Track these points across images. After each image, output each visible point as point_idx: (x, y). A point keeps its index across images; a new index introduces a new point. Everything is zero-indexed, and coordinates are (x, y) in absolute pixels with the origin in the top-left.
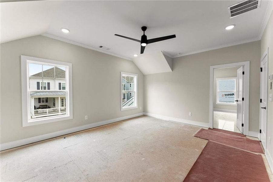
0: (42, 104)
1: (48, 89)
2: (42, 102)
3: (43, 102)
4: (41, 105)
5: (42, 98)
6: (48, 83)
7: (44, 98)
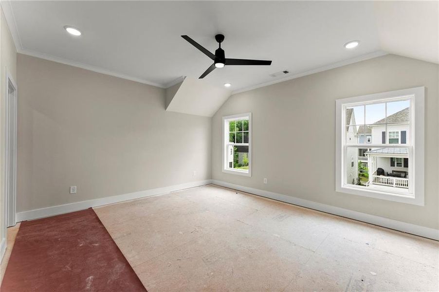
0: (396, 168)
1: (402, 143)
2: (397, 166)
3: (399, 165)
4: (395, 170)
5: (397, 159)
6: (402, 132)
7: (401, 159)
